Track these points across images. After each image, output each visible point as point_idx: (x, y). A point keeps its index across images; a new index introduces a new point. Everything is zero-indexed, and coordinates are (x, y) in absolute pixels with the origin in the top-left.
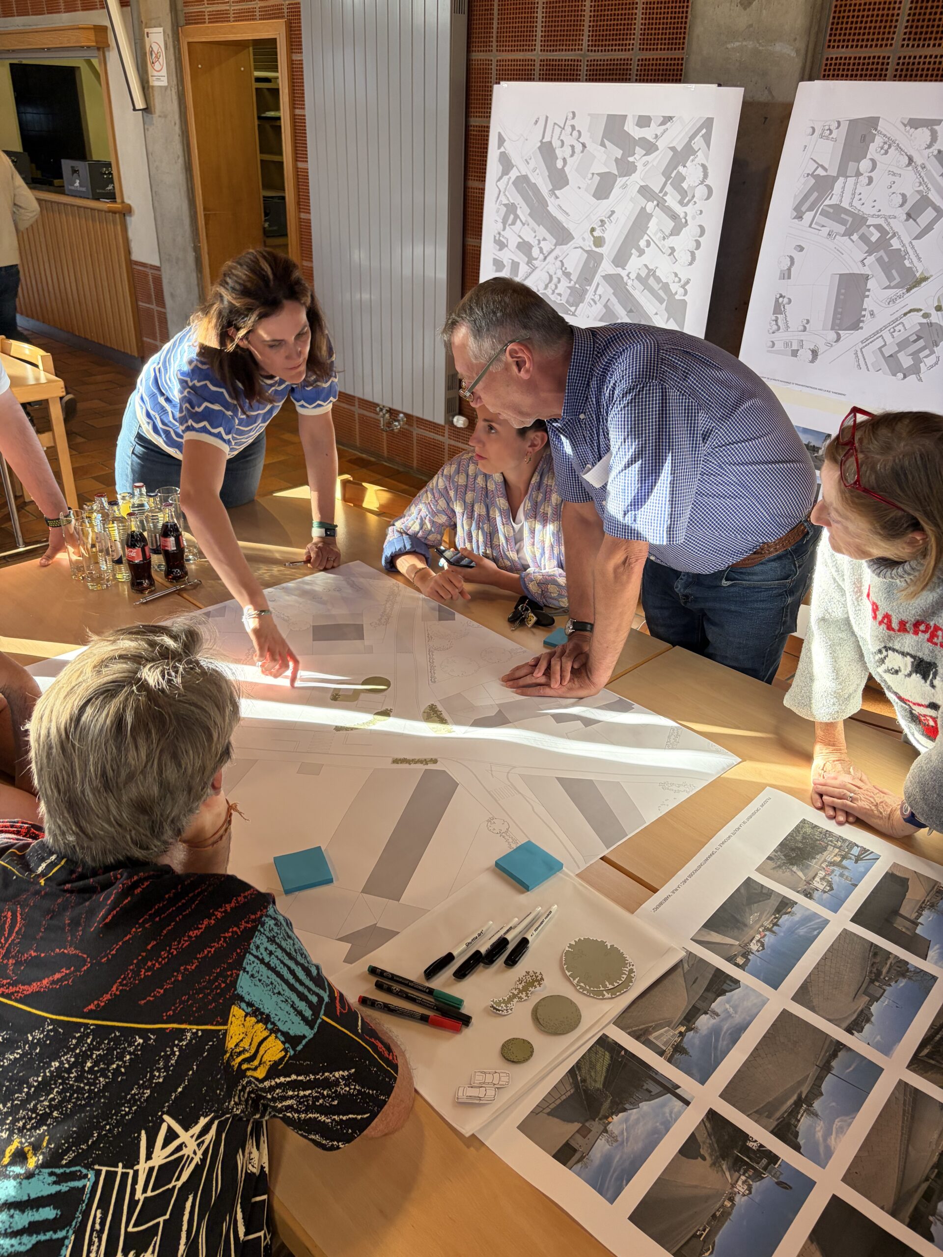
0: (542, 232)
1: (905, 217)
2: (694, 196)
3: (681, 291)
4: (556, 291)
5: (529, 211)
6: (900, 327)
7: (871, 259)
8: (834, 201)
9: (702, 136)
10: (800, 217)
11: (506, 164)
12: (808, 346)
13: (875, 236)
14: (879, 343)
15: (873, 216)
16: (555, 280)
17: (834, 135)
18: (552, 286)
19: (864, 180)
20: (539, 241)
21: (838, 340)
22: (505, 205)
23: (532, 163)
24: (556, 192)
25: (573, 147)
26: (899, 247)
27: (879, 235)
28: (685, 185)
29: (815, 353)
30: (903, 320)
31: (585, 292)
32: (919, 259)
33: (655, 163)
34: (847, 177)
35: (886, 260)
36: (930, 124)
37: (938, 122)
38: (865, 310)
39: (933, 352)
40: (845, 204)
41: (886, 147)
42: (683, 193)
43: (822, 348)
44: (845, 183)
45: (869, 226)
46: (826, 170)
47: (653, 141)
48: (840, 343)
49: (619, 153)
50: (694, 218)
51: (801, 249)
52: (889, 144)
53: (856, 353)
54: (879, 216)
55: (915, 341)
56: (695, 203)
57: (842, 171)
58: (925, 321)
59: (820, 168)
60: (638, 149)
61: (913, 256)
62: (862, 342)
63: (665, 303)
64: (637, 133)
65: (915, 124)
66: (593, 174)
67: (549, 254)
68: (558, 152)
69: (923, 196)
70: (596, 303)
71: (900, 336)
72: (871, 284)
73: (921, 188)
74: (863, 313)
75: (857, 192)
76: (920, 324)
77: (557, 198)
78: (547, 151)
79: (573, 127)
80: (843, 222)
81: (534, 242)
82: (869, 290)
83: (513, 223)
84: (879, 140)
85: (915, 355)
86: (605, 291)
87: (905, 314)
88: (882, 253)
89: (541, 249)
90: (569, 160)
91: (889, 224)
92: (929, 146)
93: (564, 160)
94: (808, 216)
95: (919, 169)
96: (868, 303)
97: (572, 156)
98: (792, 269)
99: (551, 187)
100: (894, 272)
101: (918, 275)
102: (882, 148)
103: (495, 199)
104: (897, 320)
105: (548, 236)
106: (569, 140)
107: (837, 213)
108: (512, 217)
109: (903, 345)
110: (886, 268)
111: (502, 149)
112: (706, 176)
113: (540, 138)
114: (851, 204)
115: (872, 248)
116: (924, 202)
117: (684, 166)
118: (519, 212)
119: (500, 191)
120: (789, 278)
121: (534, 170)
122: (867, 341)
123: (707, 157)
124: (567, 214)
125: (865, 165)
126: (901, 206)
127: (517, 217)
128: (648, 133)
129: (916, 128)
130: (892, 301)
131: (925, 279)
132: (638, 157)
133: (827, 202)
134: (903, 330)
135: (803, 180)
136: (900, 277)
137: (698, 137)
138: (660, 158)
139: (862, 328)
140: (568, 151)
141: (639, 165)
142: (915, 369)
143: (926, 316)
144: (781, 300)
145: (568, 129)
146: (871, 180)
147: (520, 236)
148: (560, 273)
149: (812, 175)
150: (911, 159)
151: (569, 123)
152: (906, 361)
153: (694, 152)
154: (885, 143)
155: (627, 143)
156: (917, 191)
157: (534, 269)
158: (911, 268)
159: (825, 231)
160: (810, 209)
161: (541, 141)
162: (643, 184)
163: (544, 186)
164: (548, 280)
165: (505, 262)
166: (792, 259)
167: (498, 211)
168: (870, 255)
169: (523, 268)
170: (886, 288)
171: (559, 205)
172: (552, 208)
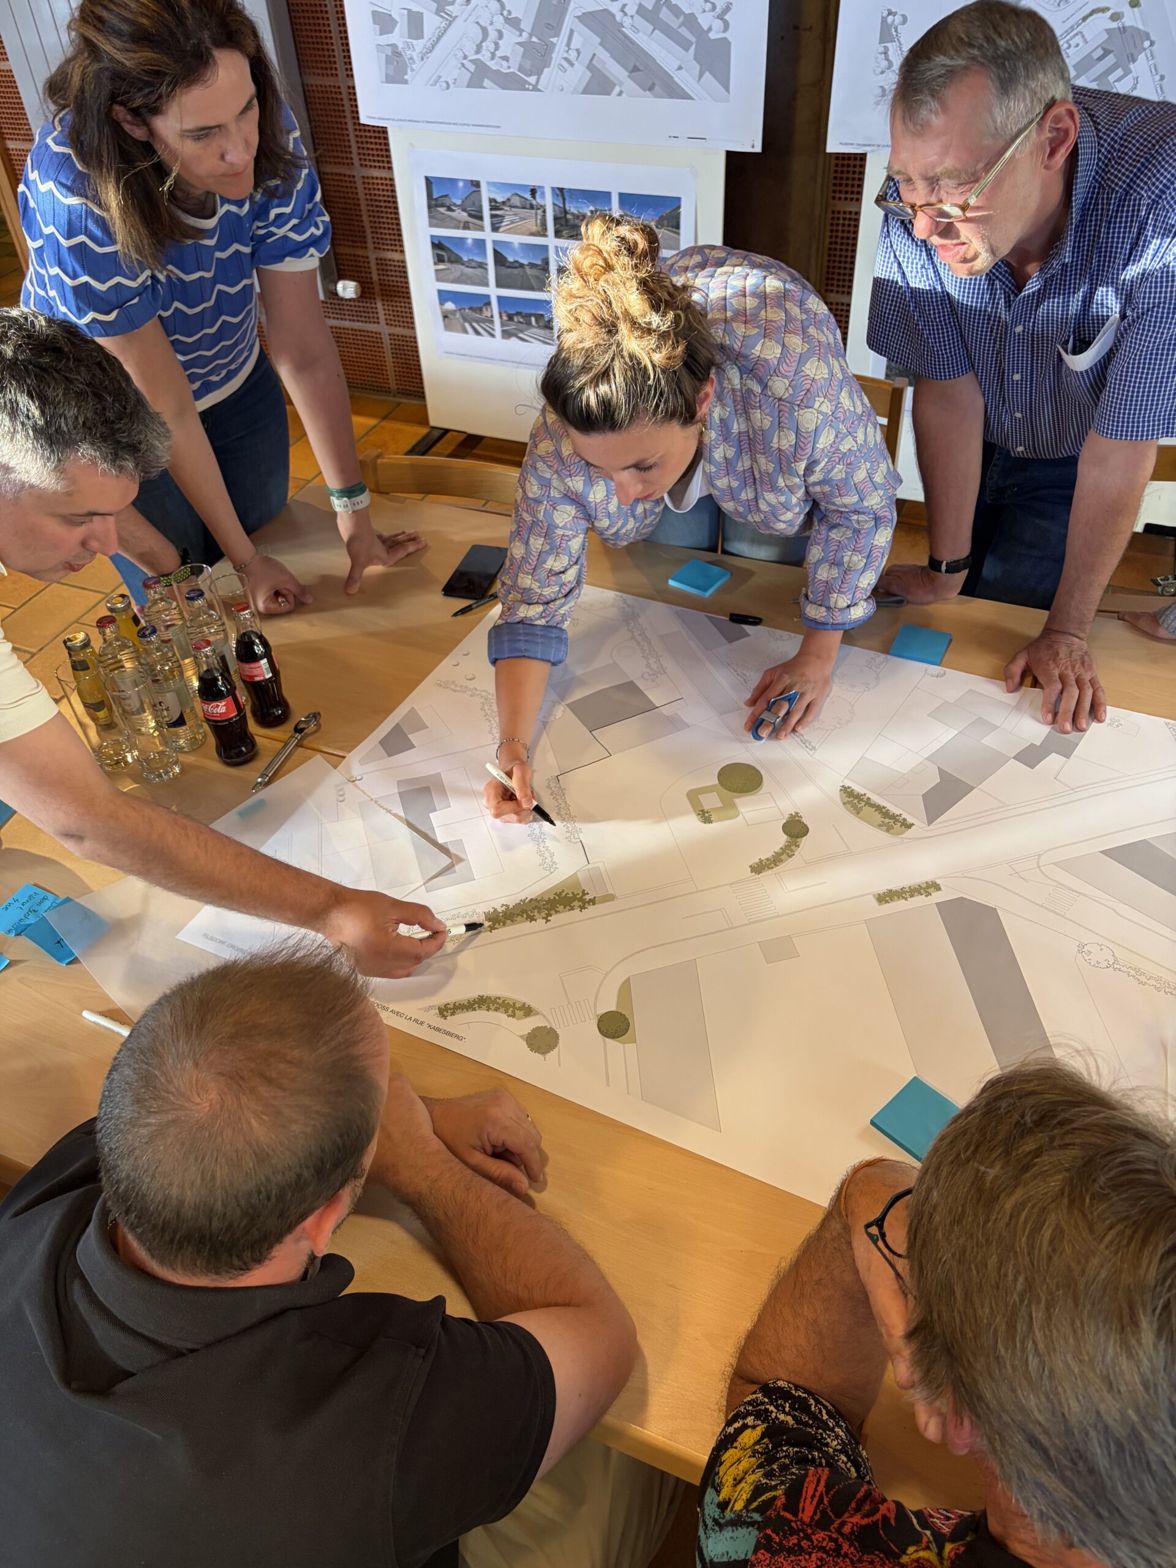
3: (718, 25)
4: (498, 54)
6: (1078, 39)
16: (493, 35)
18: (489, 45)
30: (1083, 28)
31: (549, 48)
39: (1128, 72)
58: (1114, 25)
63: (693, 47)
70: (572, 65)
76: (1107, 31)
86: (585, 40)
87: (1084, 19)
104: (1072, 28)
134: (1082, 44)
143: (1116, 17)
144: (890, 19)
148: (499, 21)
157: (451, 20)
164: (480, 38)
165: (397, 19)
169: (431, 24)
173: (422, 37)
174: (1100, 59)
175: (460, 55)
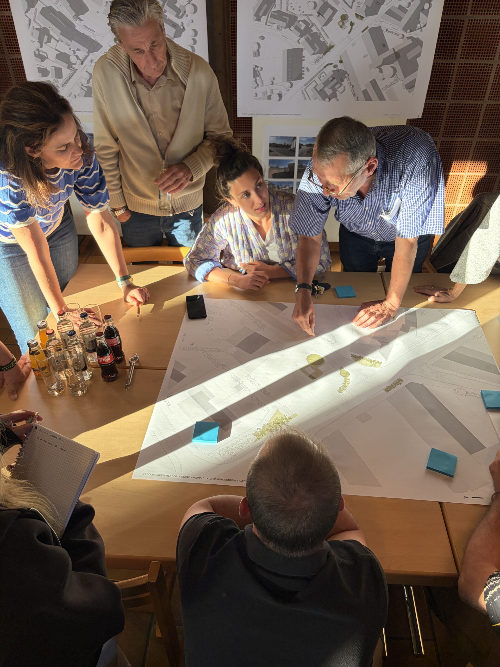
0: (75, 45)
1: (317, 14)
2: (185, 12)
5: (60, 32)
6: (323, 74)
7: (303, 40)
8: (277, 8)
10: (259, 19)
12: (276, 92)
13: (303, 26)
14: (314, 84)
15: (300, 15)
20: (74, 51)
21: (292, 86)
22: (37, 29)
24: (80, 16)
26: (316, 31)
27: (305, 25)
28: (178, 5)
29: (280, 96)
30: (325, 70)
32: (327, 36)
35: (311, 39)
38: (304, 68)
39: (341, 85)
40: (284, 10)
42: (178, 10)
43: (284, 92)
45: (299, 21)
48: (293, 88)
50: (188, 25)
51: (263, 38)
53: (302, 92)
56: (187, 16)
58: (335, 69)
61: (324, 36)
62: (305, 85)
67: (85, 59)
69: (325, 2)
71: (324, 79)
72: (305, 53)
74: (303, 70)
75: (289, 2)
76: (333, 71)
77: (82, 20)
80: (284, 20)
81: (70, 53)
82: (304, 57)
83: (49, 41)
85: (333, 88)
87: (325, 67)
88: (308, 35)
89: (78, 57)
91: (309, 19)
94: (264, 18)
96: (305, 64)
98: (260, 50)
99: (75, 14)
100: (315, 45)
101: (328, 45)
103: (27, 26)
104: (321, 71)
105: (80, 47)
107: (280, 15)
108: (46, 37)
109: (326, 84)
110: (311, 44)
114: (287, 10)
115: (302, 33)
116: (326, 5)
118: (51, 33)
119: (30, 20)
120: (259, 55)
121: (57, 2)
122: (307, 85)
124: (93, 31)
126: (314, 8)
127: (50, 37)
130: (317, 61)
131: (332, 47)
133: (273, 10)
134: (325, 76)
136: (319, 47)
139: (303, 78)
142: (334, 95)
143: (335, 66)
144: (256, 69)
147: (57, 50)
152: (329, 91)
157: (75, 71)
158: (324, 42)
159: (275, 26)
160: (264, 15)
163: (69, 14)
164: (89, 78)
165: (50, 70)
166: (259, 44)
167: (32, 34)
168: (302, 37)
169: (66, 72)
170: (313, 54)
171: (84, 25)
172: (79, 27)
173: (62, 78)
174: (332, 81)
175: (80, 84)
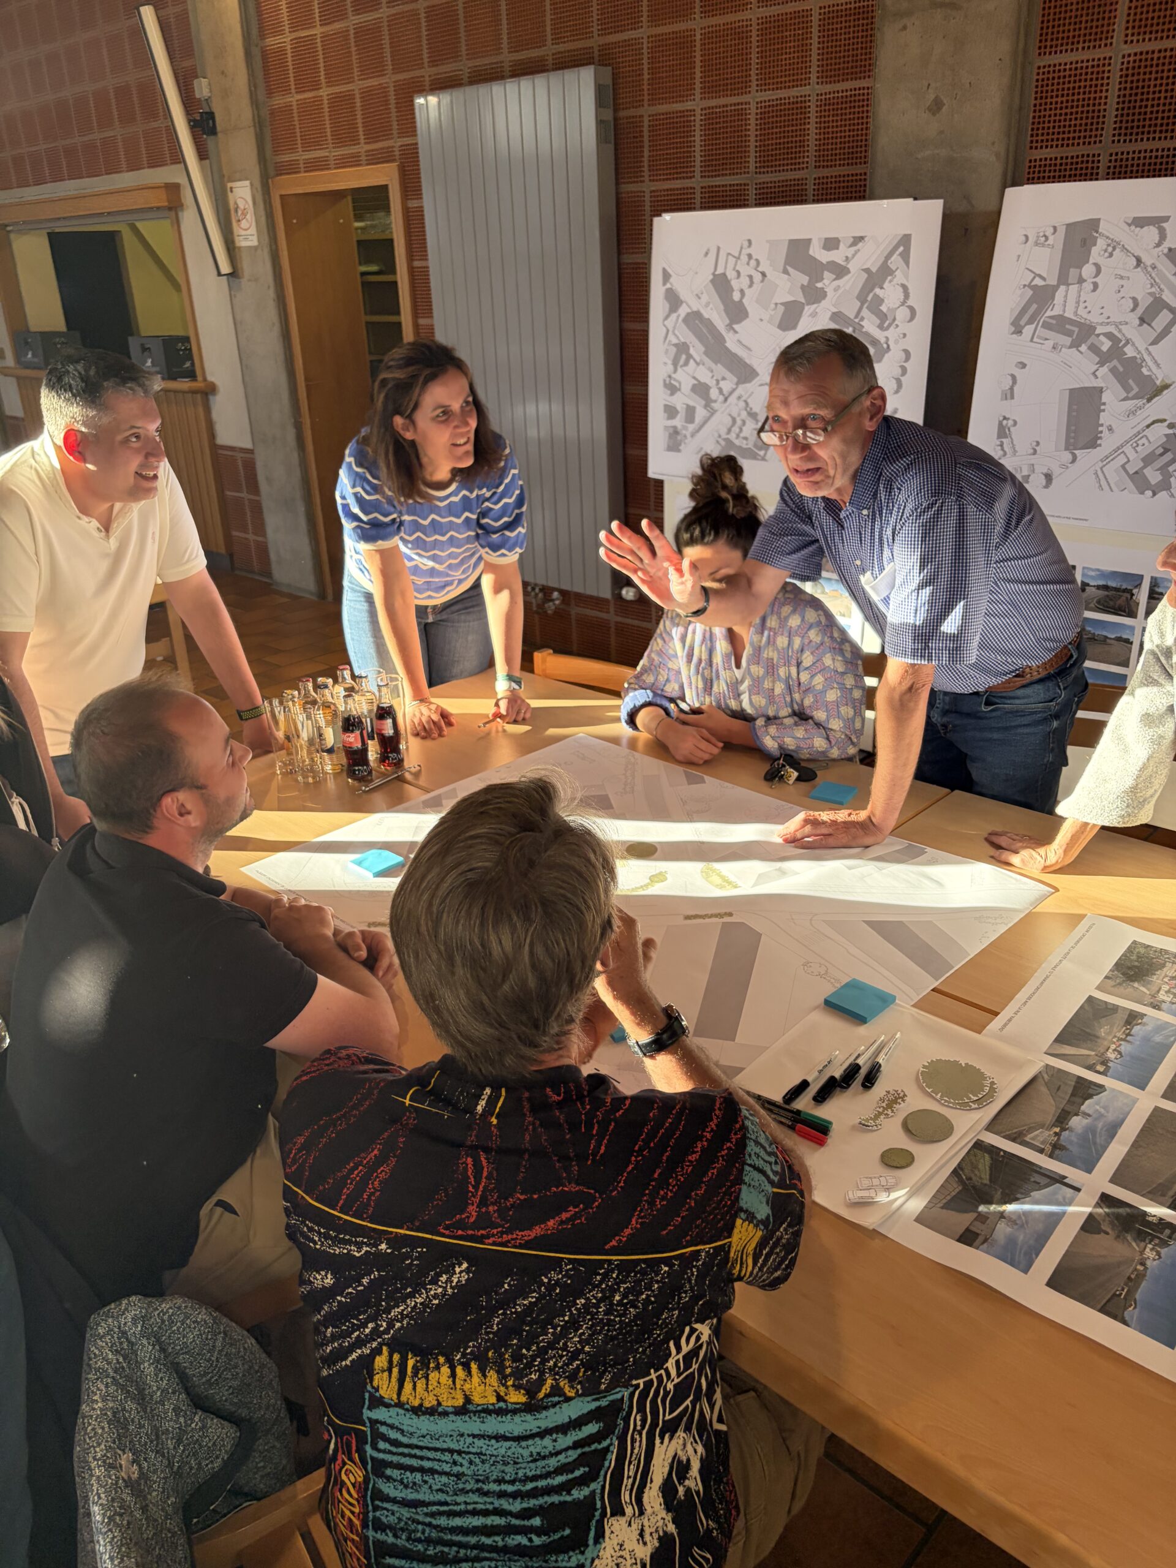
0: (720, 370)
1: (1137, 322)
2: (894, 319)
4: (742, 435)
5: (703, 349)
6: (1144, 440)
7: (1104, 370)
8: (1057, 311)
9: (900, 254)
10: (1018, 331)
11: (674, 300)
12: (1041, 469)
13: (1106, 345)
14: (1122, 460)
15: (1102, 324)
16: (739, 422)
17: (1050, 242)
18: (736, 429)
19: (1088, 286)
20: (718, 382)
21: (1074, 460)
22: (675, 345)
23: (705, 298)
24: (735, 326)
25: (751, 277)
26: (1134, 354)
27: (1110, 343)
28: (884, 308)
29: (1049, 477)
30: (1147, 432)
32: (1158, 365)
33: (847, 287)
34: (1068, 285)
35: (1121, 369)
36: (1158, 222)
37: (1166, 219)
38: (1102, 425)
40: (1069, 314)
41: (1110, 249)
42: (882, 317)
43: (1056, 471)
44: (1067, 292)
45: (1098, 335)
46: (1044, 279)
47: (843, 263)
48: (1077, 463)
49: (805, 280)
50: (896, 342)
51: (1023, 365)
52: (1114, 246)
53: (1096, 473)
54: (1108, 323)
55: (1162, 455)
56: (897, 326)
57: (1063, 279)
58: (1171, 431)
59: (1037, 279)
60: (826, 274)
61: (1150, 363)
62: (1102, 461)
64: (824, 256)
65: (1140, 222)
66: (776, 304)
67: (731, 393)
68: (735, 284)
69: (1156, 298)
71: (1144, 451)
72: (1106, 397)
73: (1153, 290)
74: (1100, 429)
75: (1082, 299)
76: (1166, 435)
77: (736, 332)
78: (721, 283)
79: (750, 256)
80: (1069, 334)
81: (711, 383)
82: (1104, 404)
83: (686, 364)
84: (1101, 243)
85: (1163, 469)
87: (1148, 426)
88: (1115, 362)
89: (721, 391)
90: (747, 291)
91: (1120, 331)
92: (1158, 245)
93: (742, 292)
94: (1028, 330)
95: (1149, 269)
96: (1104, 418)
97: (751, 286)
98: (1015, 388)
99: (728, 322)
100: (1131, 381)
101: (1158, 383)
102: (1106, 251)
103: (662, 339)
104: (1139, 433)
105: (728, 375)
106: (746, 270)
107: (1060, 324)
108: (684, 357)
109: (1148, 460)
110: (1121, 379)
111: (668, 286)
112: (907, 295)
113: (712, 270)
114: (1076, 313)
115: (1104, 358)
116: (1158, 304)
117: (882, 288)
118: (692, 351)
119: (668, 331)
120: (1012, 397)
121: (707, 305)
122: (1107, 459)
123: (907, 277)
124: (749, 349)
125: (1088, 270)
126: (1133, 310)
127: (689, 357)
128: (837, 256)
129: (1142, 227)
130: (1132, 413)
131: (1166, 387)
132: (827, 282)
133: (1049, 313)
134: (1147, 444)
135: (1019, 292)
136: (1138, 385)
137: (895, 256)
138: (853, 282)
139: (1100, 445)
140: (745, 281)
141: (830, 291)
142: (1165, 485)
143: (1172, 426)
144: (1005, 422)
145: (744, 258)
146: (1096, 286)
147: (694, 378)
148: (744, 414)
149: (1029, 286)
150: (1139, 261)
151: (745, 251)
152: (1153, 476)
153: (891, 272)
154: (1109, 245)
155: (814, 269)
156: (1150, 294)
157: (713, 412)
158: (1149, 376)
159: (1050, 343)
160: (1030, 321)
161: (714, 274)
162: (835, 310)
163: (720, 322)
164: (730, 423)
165: (679, 408)
166: (1014, 377)
167: (667, 352)
168: (1102, 366)
169: (701, 413)
170: (1124, 400)
171: (739, 341)
172: (731, 343)
173: (694, 422)
175: (716, 435)
